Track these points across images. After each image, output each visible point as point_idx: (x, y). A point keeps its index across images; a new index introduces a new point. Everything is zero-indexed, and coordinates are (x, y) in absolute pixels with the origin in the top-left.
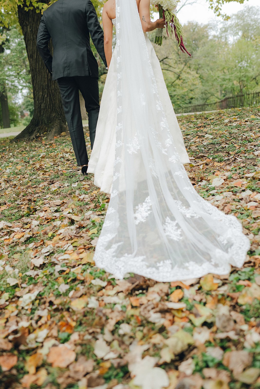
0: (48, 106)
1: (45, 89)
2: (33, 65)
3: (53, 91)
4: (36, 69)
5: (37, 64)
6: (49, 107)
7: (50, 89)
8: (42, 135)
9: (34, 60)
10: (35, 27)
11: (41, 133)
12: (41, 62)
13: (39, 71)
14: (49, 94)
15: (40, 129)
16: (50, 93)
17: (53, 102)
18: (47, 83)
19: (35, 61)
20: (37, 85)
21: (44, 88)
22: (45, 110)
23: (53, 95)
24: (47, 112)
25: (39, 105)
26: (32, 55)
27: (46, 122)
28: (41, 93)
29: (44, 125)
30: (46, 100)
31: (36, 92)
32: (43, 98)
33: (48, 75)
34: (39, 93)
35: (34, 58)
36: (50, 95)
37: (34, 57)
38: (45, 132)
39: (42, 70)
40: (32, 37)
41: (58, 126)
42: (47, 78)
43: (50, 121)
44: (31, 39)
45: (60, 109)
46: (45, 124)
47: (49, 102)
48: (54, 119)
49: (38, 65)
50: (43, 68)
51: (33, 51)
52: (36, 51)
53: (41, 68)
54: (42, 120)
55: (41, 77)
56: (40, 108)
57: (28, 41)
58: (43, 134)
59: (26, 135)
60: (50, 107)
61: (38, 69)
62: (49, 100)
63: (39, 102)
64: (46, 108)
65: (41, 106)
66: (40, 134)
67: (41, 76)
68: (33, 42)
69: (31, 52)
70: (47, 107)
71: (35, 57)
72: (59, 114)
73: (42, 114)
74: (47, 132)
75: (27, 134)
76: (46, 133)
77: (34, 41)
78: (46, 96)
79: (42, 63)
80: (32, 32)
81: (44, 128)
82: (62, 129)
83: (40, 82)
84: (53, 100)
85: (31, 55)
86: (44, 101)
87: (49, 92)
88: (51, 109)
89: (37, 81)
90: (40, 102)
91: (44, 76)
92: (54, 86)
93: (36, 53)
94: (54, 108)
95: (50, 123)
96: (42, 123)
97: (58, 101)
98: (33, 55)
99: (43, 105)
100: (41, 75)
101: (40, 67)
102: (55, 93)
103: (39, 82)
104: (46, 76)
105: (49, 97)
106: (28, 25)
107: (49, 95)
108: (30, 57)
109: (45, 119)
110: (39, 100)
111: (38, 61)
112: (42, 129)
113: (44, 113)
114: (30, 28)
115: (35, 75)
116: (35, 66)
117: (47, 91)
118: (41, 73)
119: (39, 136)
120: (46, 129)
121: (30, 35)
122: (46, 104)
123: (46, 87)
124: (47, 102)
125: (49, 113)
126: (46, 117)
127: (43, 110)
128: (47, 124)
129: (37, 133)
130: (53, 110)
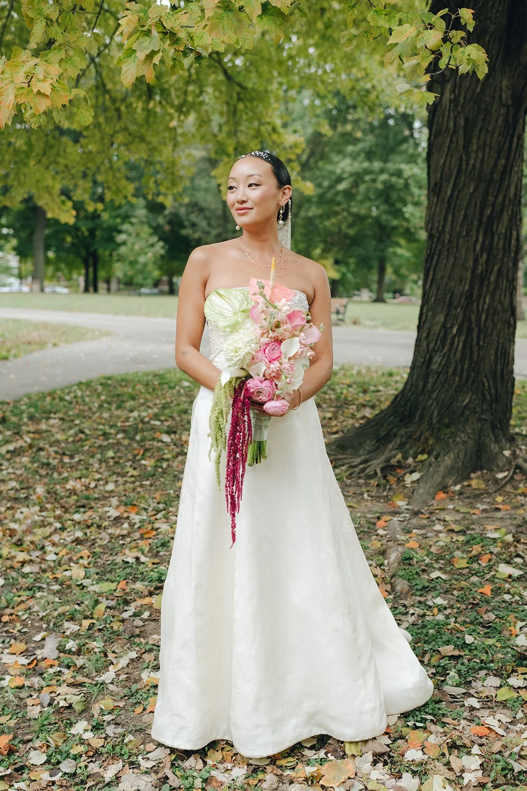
0: (453, 366)
1: (456, 308)
2: (436, 218)
3: (484, 317)
4: (441, 233)
5: (450, 218)
6: (456, 369)
7: (474, 308)
8: (410, 460)
9: (443, 201)
10: (468, 88)
11: (411, 452)
12: (463, 213)
13: (450, 241)
14: (466, 324)
15: (410, 437)
16: (470, 323)
17: (475, 356)
18: (467, 287)
19: (446, 205)
20: (434, 289)
21: (456, 302)
22: (442, 378)
23: (480, 331)
24: (446, 386)
25: (428, 356)
26: (441, 187)
27: (434, 421)
28: (442, 319)
29: (424, 426)
30: (452, 343)
32: (446, 334)
33: (476, 262)
34: (434, 316)
35: (442, 195)
36: (470, 330)
37: (446, 192)
38: (422, 453)
39: (461, 240)
40: (452, 124)
41: (471, 442)
42: (474, 271)
43: (446, 420)
44: (447, 129)
45: (495, 383)
46: (430, 424)
47: (458, 355)
48: (462, 414)
49: (452, 222)
50: (468, 234)
51: (446, 169)
52: (455, 171)
53: (460, 232)
54: (424, 409)
55: (454, 264)
56: (428, 367)
57: (435, 136)
58: (415, 457)
59: (368, 442)
60: (459, 371)
61: (451, 236)
62: (460, 348)
63: (428, 345)
64: (447, 372)
65: (431, 359)
66: (405, 458)
67: (452, 260)
68: (451, 141)
69: (439, 175)
70: (451, 370)
71: (449, 193)
72: (484, 399)
73: (429, 386)
74: (429, 453)
75: (371, 439)
76: (425, 456)
77: (454, 139)
78: (455, 331)
79: (465, 216)
80: (456, 106)
81: (423, 437)
82: (479, 458)
83: (445, 280)
84: (475, 349)
85: (436, 184)
86: (443, 346)
87: (470, 319)
88: (460, 379)
89: (438, 276)
90: (432, 345)
91: (465, 260)
92: (492, 299)
93: (452, 180)
94: (473, 375)
95: (448, 426)
96: (421, 418)
97: (492, 352)
98: (444, 184)
99: (437, 359)
100: (455, 258)
101: (458, 229)
102: (489, 322)
103: (442, 278)
104: (470, 264)
105: (463, 338)
106: (448, 81)
107: (465, 330)
109: (433, 407)
110: (431, 338)
111: (454, 209)
112: (415, 439)
113: (437, 388)
114: (451, 93)
115: (437, 252)
116: (441, 224)
117: (461, 313)
118: (457, 251)
119: (400, 465)
120: (430, 442)
121: (447, 114)
122: (449, 357)
123: (462, 302)
124: (453, 351)
125: (452, 392)
126: (437, 403)
127: (435, 376)
128: (437, 426)
129: (394, 452)
130: (470, 382)
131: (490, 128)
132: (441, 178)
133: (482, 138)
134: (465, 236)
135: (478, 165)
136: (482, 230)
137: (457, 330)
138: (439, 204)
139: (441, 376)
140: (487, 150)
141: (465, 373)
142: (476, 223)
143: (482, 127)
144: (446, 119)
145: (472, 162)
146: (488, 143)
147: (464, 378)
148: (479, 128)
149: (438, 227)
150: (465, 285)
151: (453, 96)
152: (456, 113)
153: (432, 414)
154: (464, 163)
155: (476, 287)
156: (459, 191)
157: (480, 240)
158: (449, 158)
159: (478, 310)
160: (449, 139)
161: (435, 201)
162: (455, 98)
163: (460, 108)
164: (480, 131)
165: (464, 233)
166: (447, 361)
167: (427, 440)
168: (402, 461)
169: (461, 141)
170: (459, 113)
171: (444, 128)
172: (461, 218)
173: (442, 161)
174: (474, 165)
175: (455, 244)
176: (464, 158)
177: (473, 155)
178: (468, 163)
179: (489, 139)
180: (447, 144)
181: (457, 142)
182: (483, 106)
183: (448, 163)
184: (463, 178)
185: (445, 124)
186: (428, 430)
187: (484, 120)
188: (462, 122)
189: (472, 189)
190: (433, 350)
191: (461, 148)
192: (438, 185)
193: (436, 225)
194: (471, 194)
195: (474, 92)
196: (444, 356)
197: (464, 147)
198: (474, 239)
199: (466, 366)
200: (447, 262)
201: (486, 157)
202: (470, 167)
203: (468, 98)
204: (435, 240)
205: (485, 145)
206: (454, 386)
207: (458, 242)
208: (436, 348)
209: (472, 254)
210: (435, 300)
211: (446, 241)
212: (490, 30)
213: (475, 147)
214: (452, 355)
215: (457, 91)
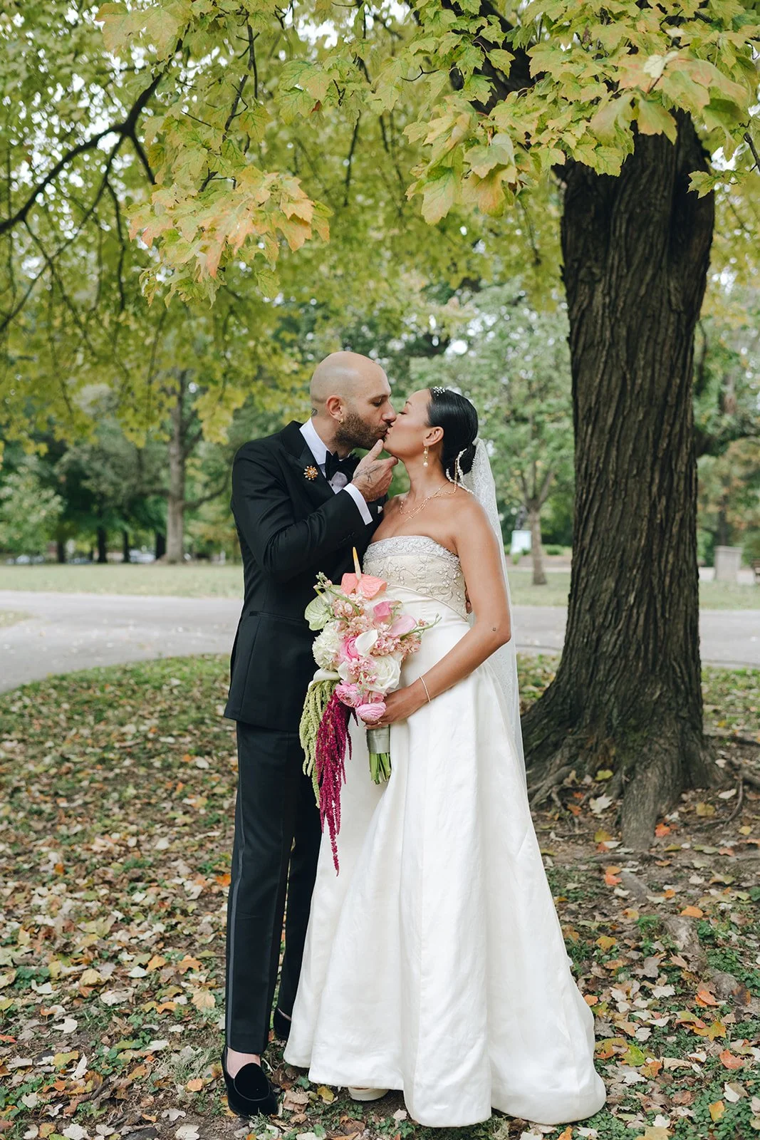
0: (634, 647)
1: (631, 570)
2: (594, 454)
3: (667, 580)
4: (603, 472)
5: (614, 453)
6: (638, 651)
7: (655, 568)
8: (588, 779)
9: (602, 431)
10: (629, 290)
11: (587, 768)
12: (631, 446)
13: (615, 482)
14: (647, 590)
15: (581, 747)
16: (652, 589)
17: (661, 632)
18: (643, 542)
19: (607, 437)
20: (597, 546)
22: (620, 663)
23: (664, 599)
24: (627, 674)
25: (594, 636)
26: (597, 413)
27: (615, 723)
28: (613, 585)
29: (600, 730)
30: (630, 617)
31: (588, 574)
32: (619, 604)
33: (653, 507)
34: (600, 581)
35: (600, 424)
36: (652, 598)
37: (605, 420)
38: (603, 768)
39: (631, 481)
40: (608, 334)
41: (675, 751)
42: (651, 521)
43: (633, 722)
44: (602, 341)
45: (688, 667)
46: (609, 727)
47: (640, 631)
48: (654, 711)
49: (617, 457)
50: (638, 474)
51: (604, 391)
52: (617, 393)
53: (630, 471)
54: (596, 706)
55: (623, 512)
56: (596, 651)
58: (594, 776)
60: (642, 653)
61: (616, 475)
62: (641, 622)
63: (593, 621)
64: (626, 656)
65: (599, 639)
66: (580, 776)
67: (620, 507)
68: (609, 356)
69: (593, 399)
70: (632, 653)
71: (610, 420)
72: (678, 690)
73: (600, 676)
74: (615, 768)
76: (608, 774)
77: (614, 353)
78: (632, 599)
79: (634, 450)
80: (613, 312)
81: (601, 747)
82: (686, 771)
83: (613, 533)
84: (660, 624)
85: (590, 409)
86: (617, 620)
87: (651, 583)
88: (646, 664)
89: (603, 526)
90: (599, 621)
91: (639, 507)
92: (676, 556)
93: (614, 405)
94: (661, 658)
95: (636, 729)
96: (594, 719)
97: (680, 626)
98: (602, 410)
99: (609, 639)
100: (624, 504)
101: (626, 466)
102: (675, 588)
103: (607, 530)
104: (646, 511)
105: (644, 608)
106: (600, 281)
107: (646, 598)
108: (587, 419)
109: (610, 705)
110: (597, 610)
111: (618, 441)
112: (591, 749)
113: (614, 677)
114: (604, 296)
115: (598, 498)
116: (602, 460)
117: (639, 576)
118: (626, 495)
119: (576, 788)
120: (613, 753)
121: (600, 321)
122: (627, 634)
123: (639, 561)
124: (632, 626)
125: (635, 682)
126: (616, 698)
127: (610, 662)
128: (620, 730)
129: (565, 769)
130: (658, 669)
131: (659, 340)
132: (597, 402)
133: (650, 351)
134: (635, 476)
135: (647, 385)
136: (658, 467)
137: (635, 599)
138: (596, 436)
139: (618, 660)
140: (657, 366)
141: (650, 657)
142: (649, 459)
143: (649, 338)
144: (598, 327)
145: (639, 381)
146: (658, 357)
147: (650, 663)
148: (645, 339)
149: (597, 465)
150: (640, 540)
151: (607, 300)
152: (613, 320)
153: (611, 713)
154: (629, 382)
155: (656, 542)
156: (625, 418)
157: (657, 480)
158: (606, 378)
159: (660, 571)
160: (604, 354)
161: (590, 430)
162: (610, 302)
163: (618, 315)
164: (648, 342)
165: (635, 472)
166: (624, 641)
167: (606, 750)
168: (577, 781)
169: (623, 355)
170: (618, 321)
171: (597, 338)
172: (630, 452)
173: (597, 381)
174: (642, 385)
175: (623, 486)
176: (628, 376)
177: (640, 373)
178: (633, 383)
179: (659, 353)
180: (603, 360)
181: (618, 357)
182: (650, 312)
183: (605, 384)
184: (628, 402)
185: (598, 333)
186: (608, 736)
187: (651, 329)
188: (623, 332)
189: (641, 416)
190: (602, 626)
191: (623, 364)
192: (593, 412)
193: (595, 462)
194: (640, 421)
195: (637, 294)
196: (619, 634)
197: (627, 363)
198: (648, 479)
199: (651, 647)
200: (613, 509)
201: (656, 376)
202: (637, 387)
203: (629, 301)
204: (594, 482)
205: (654, 359)
206: (637, 674)
207: (626, 483)
208: (606, 624)
209: (647, 498)
210: (600, 560)
211: (611, 483)
212: (655, 219)
213: (642, 363)
214: (631, 633)
215: (613, 294)
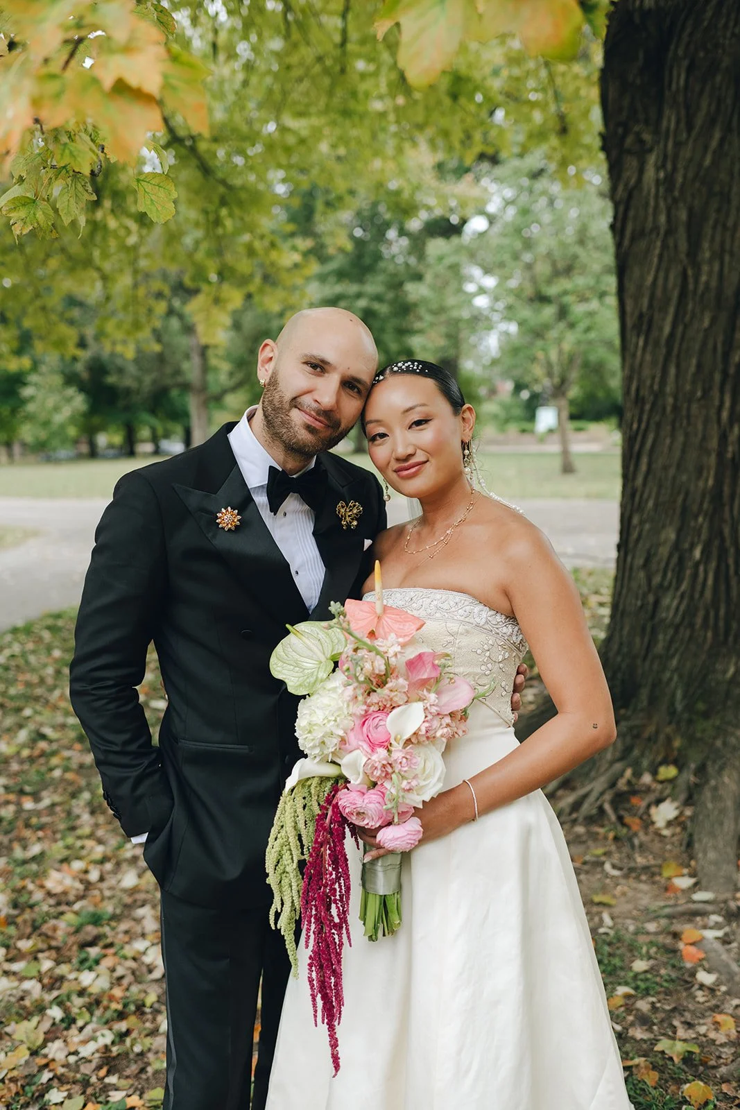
0: (701, 614)
1: (696, 517)
2: (646, 372)
4: (659, 395)
5: (672, 371)
6: (706, 618)
7: (727, 515)
8: (647, 778)
9: (657, 344)
10: (691, 160)
11: (645, 763)
12: (694, 361)
13: (676, 408)
14: (716, 543)
15: (637, 736)
16: (723, 540)
17: (734, 593)
18: (711, 482)
19: (664, 350)
20: (652, 485)
21: (695, 508)
22: (685, 633)
24: (693, 647)
25: (651, 598)
27: (679, 706)
28: (673, 536)
29: (660, 716)
30: (695, 576)
31: (642, 522)
32: (681, 561)
33: (723, 438)
34: (655, 530)
35: (654, 334)
36: (723, 552)
37: (661, 329)
38: (665, 764)
39: (694, 406)
40: (663, 219)
42: (721, 455)
43: (701, 706)
44: (656, 228)
46: (672, 712)
47: (708, 594)
48: (728, 693)
49: (677, 376)
50: (705, 395)
51: (659, 292)
52: (676, 294)
53: (693, 392)
54: (654, 686)
55: (685, 445)
56: (653, 616)
57: (633, 239)
58: (655, 773)
60: (712, 621)
61: (676, 398)
62: (710, 582)
63: (649, 580)
64: (692, 625)
65: (657, 603)
66: (637, 774)
67: (680, 438)
68: (665, 246)
69: (645, 302)
70: (699, 621)
71: (667, 329)
73: (659, 648)
74: (678, 766)
76: (672, 771)
77: (671, 242)
78: (697, 554)
79: (699, 366)
80: (669, 190)
81: (662, 737)
83: (672, 471)
85: (641, 316)
86: (679, 581)
87: (721, 533)
88: (716, 634)
89: (659, 463)
90: (657, 580)
91: (704, 438)
93: (672, 310)
95: (706, 715)
96: (653, 700)
98: (656, 316)
99: (670, 603)
100: (687, 435)
101: (688, 387)
103: (665, 468)
104: (714, 443)
105: (713, 565)
106: (650, 150)
107: (714, 551)
108: (637, 327)
109: (673, 684)
110: (654, 566)
111: (678, 356)
112: (649, 739)
113: (676, 650)
114: (658, 169)
115: (653, 426)
116: (657, 380)
117: (706, 526)
118: (689, 424)
119: (633, 791)
120: (677, 743)
121: (652, 203)
122: (692, 598)
123: (705, 506)
124: (699, 588)
125: (704, 657)
126: (681, 676)
127: (671, 631)
128: (686, 716)
129: (618, 766)
130: (731, 639)
131: (730, 223)
132: (651, 306)
133: (718, 239)
134: (699, 400)
135: (714, 283)
136: (728, 387)
137: (702, 553)
138: (649, 348)
139: (682, 629)
140: (727, 258)
141: (721, 624)
142: (717, 377)
143: (716, 222)
144: (651, 210)
145: (704, 278)
146: (727, 247)
147: (722, 631)
148: (711, 222)
149: (652, 386)
150: (707, 480)
151: (662, 175)
152: (670, 200)
153: (674, 695)
154: (691, 281)
155: (727, 481)
156: (686, 327)
157: (727, 404)
158: (662, 274)
159: (732, 518)
160: (659, 244)
161: (641, 343)
162: (666, 178)
163: (676, 193)
164: (714, 228)
165: (699, 394)
166: (688, 606)
167: (669, 740)
168: (634, 780)
169: (683, 246)
170: (675, 201)
171: (649, 224)
172: (693, 369)
173: (650, 279)
174: (707, 283)
175: (684, 412)
176: (690, 272)
177: (705, 268)
178: (697, 281)
179: (728, 241)
180: (657, 251)
181: (676, 247)
182: (717, 188)
183: (660, 282)
184: (690, 306)
185: (650, 219)
186: (670, 723)
187: (718, 211)
188: (683, 215)
189: (706, 323)
190: (661, 586)
191: (683, 256)
192: (646, 320)
193: (648, 383)
194: (706, 330)
195: (700, 165)
196: (682, 596)
197: (688, 255)
198: (717, 403)
199: (722, 612)
200: (672, 443)
201: (726, 270)
202: (701, 287)
203: (690, 175)
204: (647, 407)
205: (723, 250)
206: (707, 647)
207: (689, 409)
208: (666, 584)
209: (715, 427)
210: (656, 505)
211: (669, 409)
212: (724, 65)
213: (707, 255)
214: (697, 596)
215: (669, 166)
